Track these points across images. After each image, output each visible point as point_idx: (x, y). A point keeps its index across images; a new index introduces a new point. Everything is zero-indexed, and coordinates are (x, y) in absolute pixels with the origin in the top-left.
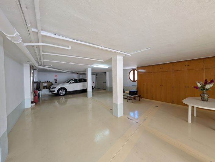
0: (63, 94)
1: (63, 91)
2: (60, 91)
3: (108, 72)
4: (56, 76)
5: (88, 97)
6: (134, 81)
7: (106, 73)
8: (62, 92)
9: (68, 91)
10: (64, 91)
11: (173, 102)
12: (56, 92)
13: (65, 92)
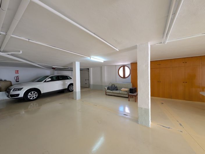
0: (35, 98)
1: (34, 93)
2: (29, 94)
3: (91, 68)
4: (17, 72)
5: (76, 99)
6: (124, 77)
7: (89, 69)
8: (32, 95)
9: (42, 92)
10: (36, 93)
11: (171, 98)
12: (22, 96)
13: (37, 95)
